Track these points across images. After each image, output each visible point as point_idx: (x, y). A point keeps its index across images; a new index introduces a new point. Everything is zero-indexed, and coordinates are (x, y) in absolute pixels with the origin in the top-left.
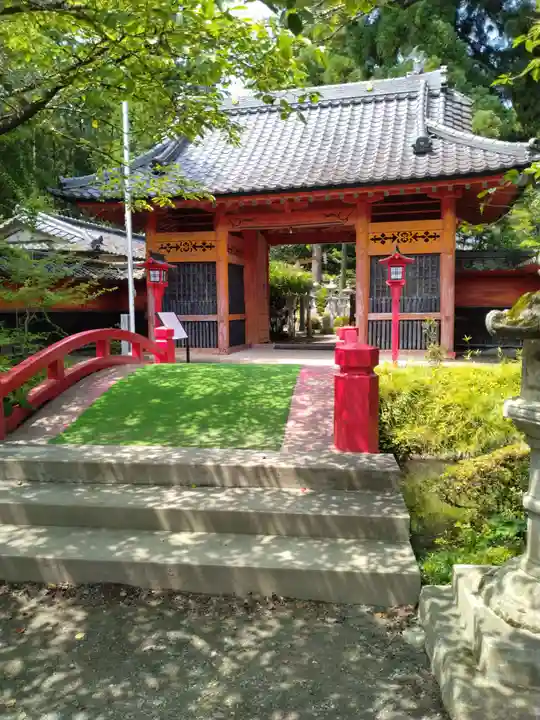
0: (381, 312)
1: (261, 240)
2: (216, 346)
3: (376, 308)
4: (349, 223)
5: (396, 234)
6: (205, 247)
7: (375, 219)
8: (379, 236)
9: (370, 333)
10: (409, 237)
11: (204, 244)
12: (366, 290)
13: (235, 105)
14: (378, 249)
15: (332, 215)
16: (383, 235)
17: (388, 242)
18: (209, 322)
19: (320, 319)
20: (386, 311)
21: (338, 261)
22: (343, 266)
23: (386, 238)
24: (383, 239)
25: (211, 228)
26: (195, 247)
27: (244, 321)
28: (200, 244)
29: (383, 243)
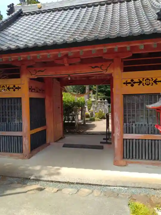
0: (132, 133)
1: (57, 84)
2: (22, 151)
3: (129, 130)
4: (108, 72)
5: (141, 80)
6: (15, 88)
7: (126, 70)
8: (129, 81)
9: (125, 147)
10: (151, 82)
11: (14, 86)
12: (122, 118)
13: (40, 8)
14: (129, 90)
15: (96, 67)
16: (132, 80)
17: (136, 85)
18: (17, 136)
19: (89, 113)
20: (136, 133)
21: (95, 90)
22: (97, 92)
23: (135, 83)
24: (132, 83)
25: (18, 77)
26: (9, 88)
27: (45, 130)
28: (11, 86)
29: (132, 85)
